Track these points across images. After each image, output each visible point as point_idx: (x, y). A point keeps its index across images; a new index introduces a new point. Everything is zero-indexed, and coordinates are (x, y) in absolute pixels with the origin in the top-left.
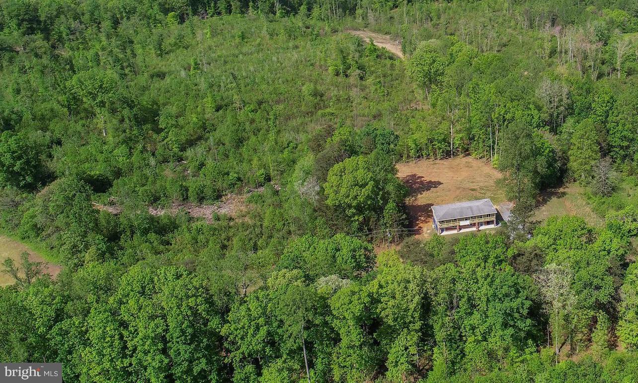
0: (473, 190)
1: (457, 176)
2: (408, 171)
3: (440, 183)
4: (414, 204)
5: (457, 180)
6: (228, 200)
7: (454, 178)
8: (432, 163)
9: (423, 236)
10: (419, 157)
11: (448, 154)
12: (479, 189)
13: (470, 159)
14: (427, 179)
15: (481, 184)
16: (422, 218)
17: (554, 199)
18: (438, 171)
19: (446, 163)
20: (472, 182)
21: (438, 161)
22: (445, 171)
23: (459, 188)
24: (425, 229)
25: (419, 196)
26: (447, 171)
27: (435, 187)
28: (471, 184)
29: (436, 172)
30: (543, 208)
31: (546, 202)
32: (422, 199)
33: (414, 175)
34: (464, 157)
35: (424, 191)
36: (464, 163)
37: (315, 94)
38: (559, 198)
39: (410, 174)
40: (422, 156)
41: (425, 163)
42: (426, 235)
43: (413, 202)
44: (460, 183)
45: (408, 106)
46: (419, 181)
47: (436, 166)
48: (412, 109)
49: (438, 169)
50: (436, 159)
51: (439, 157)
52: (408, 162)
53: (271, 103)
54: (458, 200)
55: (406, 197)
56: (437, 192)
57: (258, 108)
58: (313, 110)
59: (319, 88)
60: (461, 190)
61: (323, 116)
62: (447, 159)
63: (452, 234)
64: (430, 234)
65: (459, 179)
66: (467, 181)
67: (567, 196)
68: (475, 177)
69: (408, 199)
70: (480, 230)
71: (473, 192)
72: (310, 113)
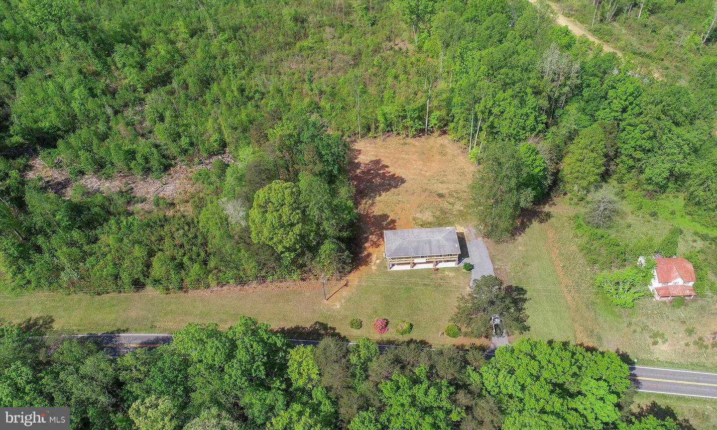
0: (441, 196)
1: (426, 169)
2: (373, 153)
3: (403, 180)
4: (369, 212)
5: (425, 176)
6: (176, 172)
7: (423, 172)
8: (402, 141)
9: (371, 268)
10: (388, 131)
11: (421, 132)
12: (447, 195)
13: (446, 140)
14: (392, 170)
15: (452, 187)
16: (373, 238)
17: (535, 224)
18: (407, 157)
19: (417, 143)
20: (442, 183)
21: (409, 140)
22: (415, 157)
23: (425, 191)
24: (374, 257)
25: (378, 198)
26: (417, 159)
27: (397, 186)
28: (440, 185)
29: (403, 159)
30: (520, 239)
31: (524, 229)
32: (380, 203)
33: (378, 162)
34: (440, 135)
35: (384, 190)
36: (438, 146)
37: (296, 19)
38: (541, 221)
39: (374, 159)
40: (392, 130)
41: (394, 141)
42: (374, 268)
43: (369, 207)
44: (427, 182)
45: (392, 43)
46: (381, 172)
47: (406, 148)
48: (397, 48)
49: (407, 153)
50: (407, 136)
51: (411, 135)
52: (375, 137)
53: (249, 30)
54: (420, 212)
55: (362, 198)
56: (399, 195)
57: (233, 36)
58: (292, 40)
59: (302, 10)
60: (427, 193)
61: (301, 50)
62: (420, 136)
63: (404, 271)
64: (379, 266)
65: (428, 174)
66: (436, 179)
67: (552, 220)
68: (446, 173)
69: (365, 201)
70: (438, 269)
71: (439, 200)
72: (288, 45)
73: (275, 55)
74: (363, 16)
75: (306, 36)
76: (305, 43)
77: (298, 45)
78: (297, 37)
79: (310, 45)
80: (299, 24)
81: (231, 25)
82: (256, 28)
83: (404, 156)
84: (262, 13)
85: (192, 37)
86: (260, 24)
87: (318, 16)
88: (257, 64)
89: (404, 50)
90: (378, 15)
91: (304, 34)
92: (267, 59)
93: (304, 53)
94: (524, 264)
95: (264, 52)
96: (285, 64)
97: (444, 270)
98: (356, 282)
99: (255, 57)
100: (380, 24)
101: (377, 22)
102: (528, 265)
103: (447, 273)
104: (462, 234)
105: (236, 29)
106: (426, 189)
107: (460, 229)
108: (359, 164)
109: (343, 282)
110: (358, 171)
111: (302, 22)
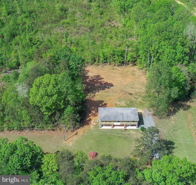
0: (131, 94)
1: (123, 81)
2: (96, 72)
3: (112, 85)
4: (92, 99)
5: (123, 84)
7: (122, 83)
9: (90, 127)
10: (105, 62)
11: (122, 63)
12: (134, 94)
13: (135, 68)
14: (105, 80)
15: (137, 90)
16: (94, 112)
18: (114, 75)
19: (120, 69)
20: (132, 88)
21: (116, 67)
22: (118, 75)
24: (92, 122)
25: (97, 93)
26: (119, 76)
27: (109, 88)
29: (112, 76)
30: (172, 118)
32: (98, 96)
34: (132, 66)
35: (101, 90)
36: (131, 71)
37: (62, 10)
38: (185, 110)
39: (97, 75)
40: (107, 62)
41: (108, 67)
42: (92, 127)
43: (92, 97)
44: (124, 87)
45: (111, 23)
46: (100, 81)
47: (114, 71)
48: (113, 25)
49: (114, 73)
50: (115, 65)
51: (117, 65)
52: (98, 65)
53: (37, 13)
54: (119, 101)
55: (89, 92)
56: (108, 92)
57: (29, 15)
58: (59, 19)
59: (65, 6)
60: (123, 93)
61: (63, 24)
62: (122, 66)
63: (108, 130)
64: (94, 126)
65: (125, 83)
66: (129, 86)
67: (190, 110)
68: (134, 84)
69: (90, 94)
70: (126, 129)
71: (130, 96)
72: (56, 21)
73: (49, 25)
74: (96, 10)
75: (66, 18)
76: (66, 21)
77: (62, 21)
78: (61, 18)
79: (68, 22)
80: (63, 12)
81: (29, 10)
82: (41, 13)
83: (112, 74)
84: (45, 6)
85: (8, 15)
86: (43, 11)
87: (74, 9)
88: (40, 29)
89: (116, 26)
90: (104, 10)
91: (65, 17)
92: (45, 27)
93: (64, 25)
94: (174, 130)
95: (44, 24)
96: (54, 30)
97: (130, 130)
98: (82, 133)
99: (39, 26)
100: (105, 14)
101: (103, 13)
102: (176, 131)
103: (131, 132)
104: (141, 113)
105: (31, 12)
106: (123, 91)
107: (140, 111)
108: (88, 77)
109: (75, 133)
110: (88, 80)
111: (65, 11)
